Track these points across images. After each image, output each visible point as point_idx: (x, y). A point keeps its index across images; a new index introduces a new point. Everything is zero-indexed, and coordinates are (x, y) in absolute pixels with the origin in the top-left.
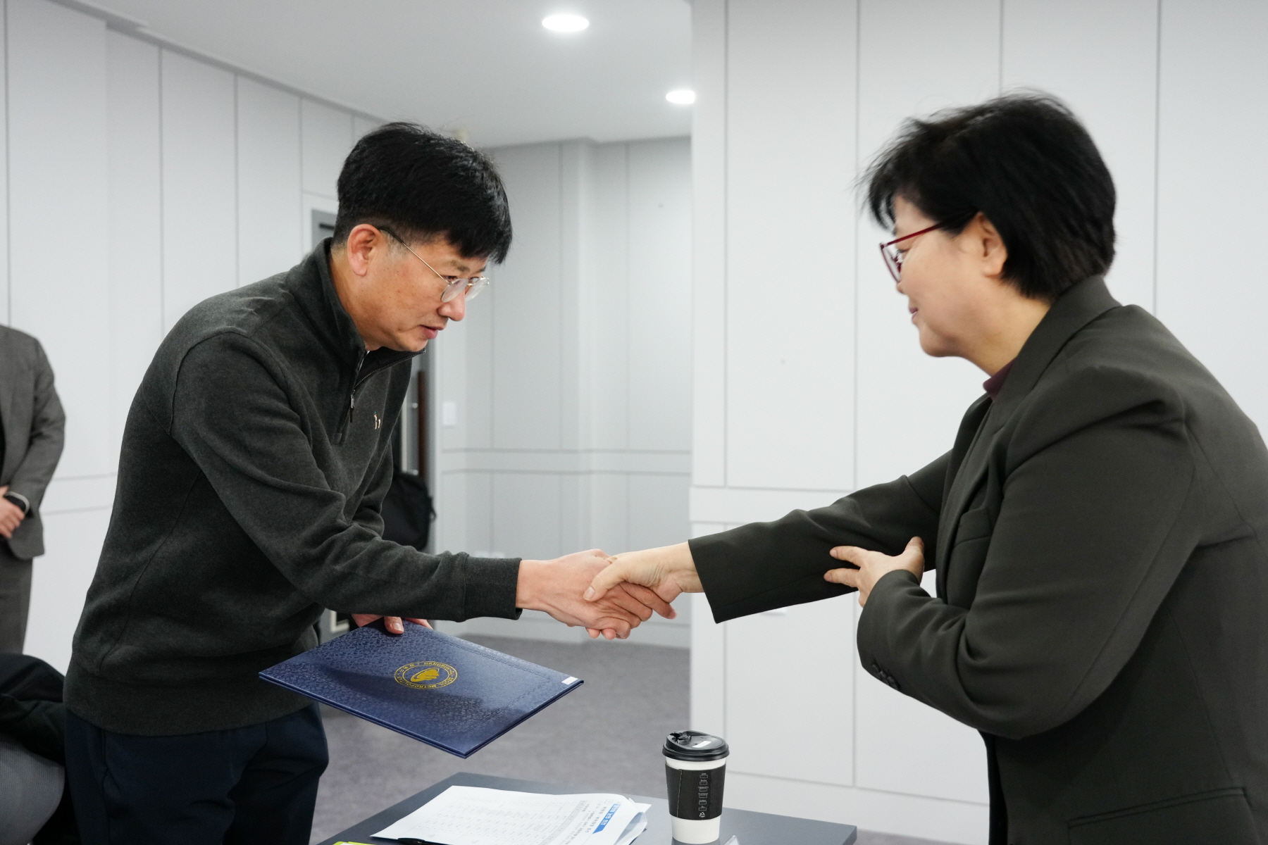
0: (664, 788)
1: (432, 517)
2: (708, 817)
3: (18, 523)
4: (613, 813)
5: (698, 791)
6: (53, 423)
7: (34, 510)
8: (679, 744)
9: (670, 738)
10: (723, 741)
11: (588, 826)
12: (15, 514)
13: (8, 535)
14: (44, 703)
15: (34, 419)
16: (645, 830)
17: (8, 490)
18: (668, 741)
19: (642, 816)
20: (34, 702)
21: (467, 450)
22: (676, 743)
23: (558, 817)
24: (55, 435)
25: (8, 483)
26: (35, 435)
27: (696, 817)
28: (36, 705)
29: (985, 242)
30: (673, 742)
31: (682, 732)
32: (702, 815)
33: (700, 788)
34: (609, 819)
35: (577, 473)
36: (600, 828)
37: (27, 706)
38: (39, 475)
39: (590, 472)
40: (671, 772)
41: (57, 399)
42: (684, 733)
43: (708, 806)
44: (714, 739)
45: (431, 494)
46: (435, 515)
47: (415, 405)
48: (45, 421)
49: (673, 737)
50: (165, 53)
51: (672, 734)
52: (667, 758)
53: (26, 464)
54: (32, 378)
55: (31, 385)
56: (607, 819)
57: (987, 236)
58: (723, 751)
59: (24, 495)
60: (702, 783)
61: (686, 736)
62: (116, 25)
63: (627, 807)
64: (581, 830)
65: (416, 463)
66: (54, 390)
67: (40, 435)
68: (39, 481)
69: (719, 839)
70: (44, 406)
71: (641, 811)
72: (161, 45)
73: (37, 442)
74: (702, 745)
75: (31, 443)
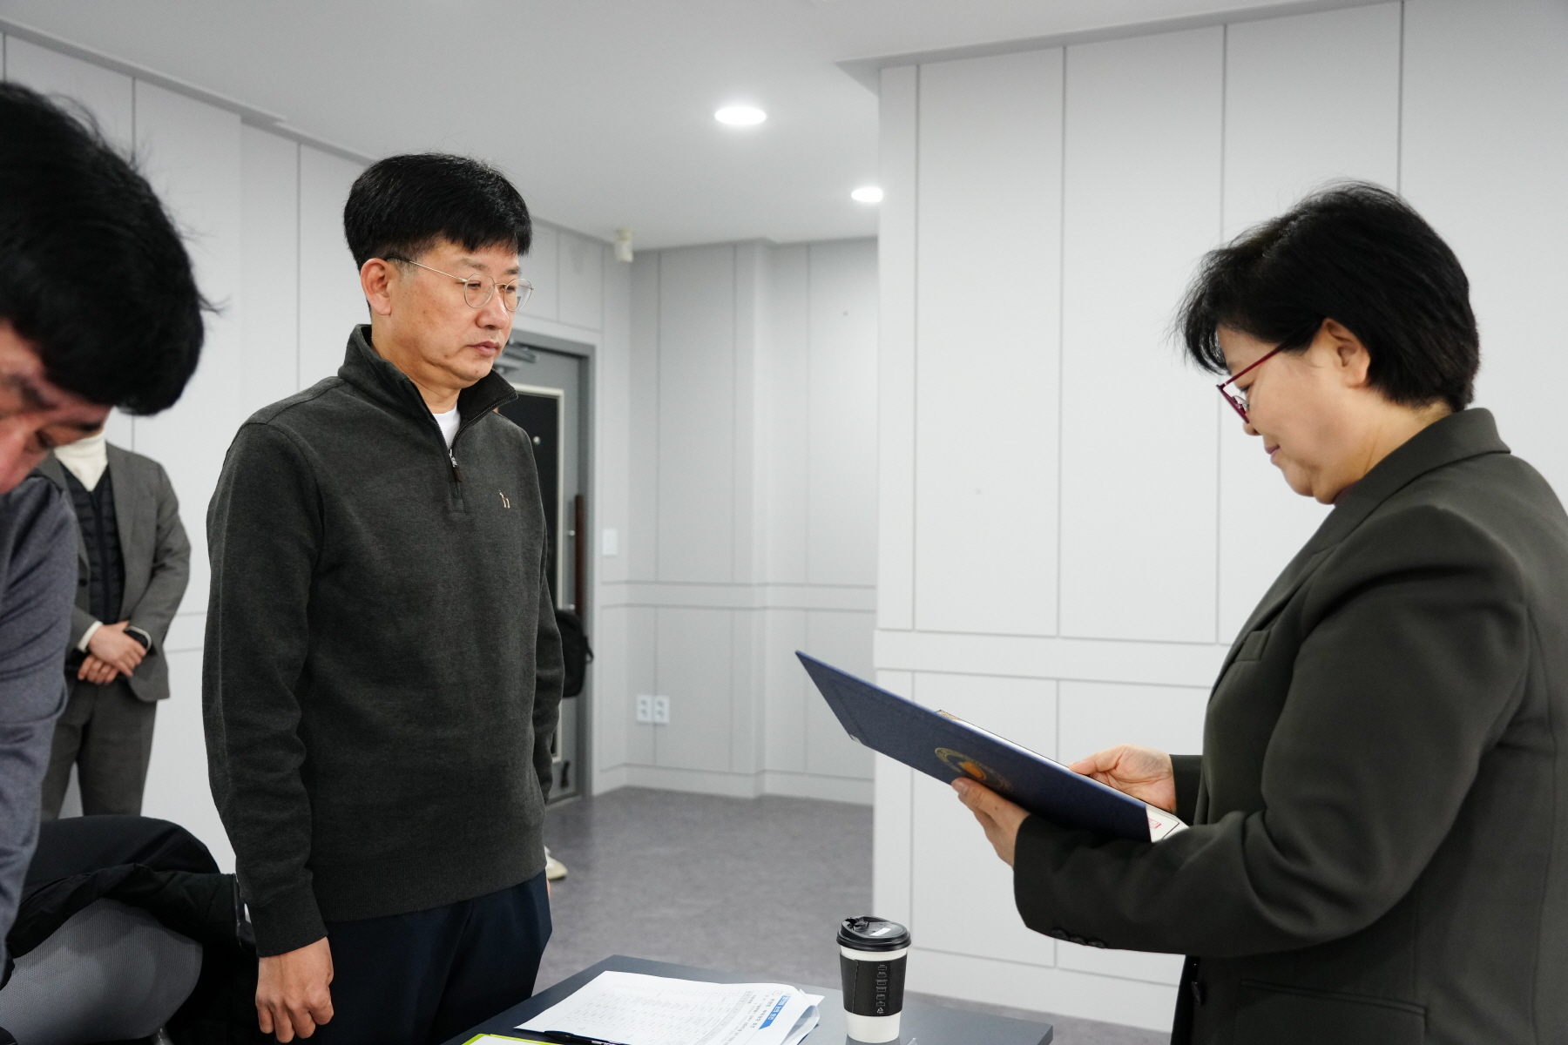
0: (838, 979)
1: (588, 658)
2: (887, 1013)
3: (139, 660)
4: (782, 1006)
5: (875, 985)
6: (176, 553)
7: (157, 646)
8: (854, 931)
9: (846, 924)
10: (904, 928)
11: (753, 1021)
12: (135, 650)
13: (129, 673)
14: (181, 874)
15: (157, 549)
16: (817, 1025)
17: (129, 625)
18: (843, 928)
19: (814, 1011)
20: (171, 873)
21: (628, 582)
22: (851, 931)
23: (720, 1009)
24: (179, 567)
25: (129, 618)
26: (157, 567)
27: (872, 1012)
28: (173, 876)
29: (1340, 351)
30: (848, 929)
31: (859, 917)
32: (880, 1010)
33: (878, 981)
34: (777, 1013)
35: (751, 609)
36: (768, 1023)
37: (163, 876)
38: (161, 609)
39: (765, 608)
40: (846, 962)
41: (181, 528)
42: (861, 918)
43: (887, 1000)
44: (894, 926)
45: (588, 633)
46: (592, 656)
47: (573, 533)
48: (169, 551)
49: (848, 923)
50: (304, 148)
51: (847, 920)
52: (842, 947)
53: (149, 596)
54: (154, 503)
55: (154, 513)
56: (775, 1013)
57: (1340, 344)
58: (904, 940)
59: (146, 630)
60: (880, 975)
61: (862, 922)
62: (252, 119)
63: (799, 999)
64: (745, 1025)
65: (573, 598)
66: (178, 518)
67: (163, 567)
68: (161, 615)
69: (898, 1039)
70: (167, 536)
71: (812, 1004)
72: (301, 140)
73: (161, 574)
74: (880, 932)
75: (153, 574)
